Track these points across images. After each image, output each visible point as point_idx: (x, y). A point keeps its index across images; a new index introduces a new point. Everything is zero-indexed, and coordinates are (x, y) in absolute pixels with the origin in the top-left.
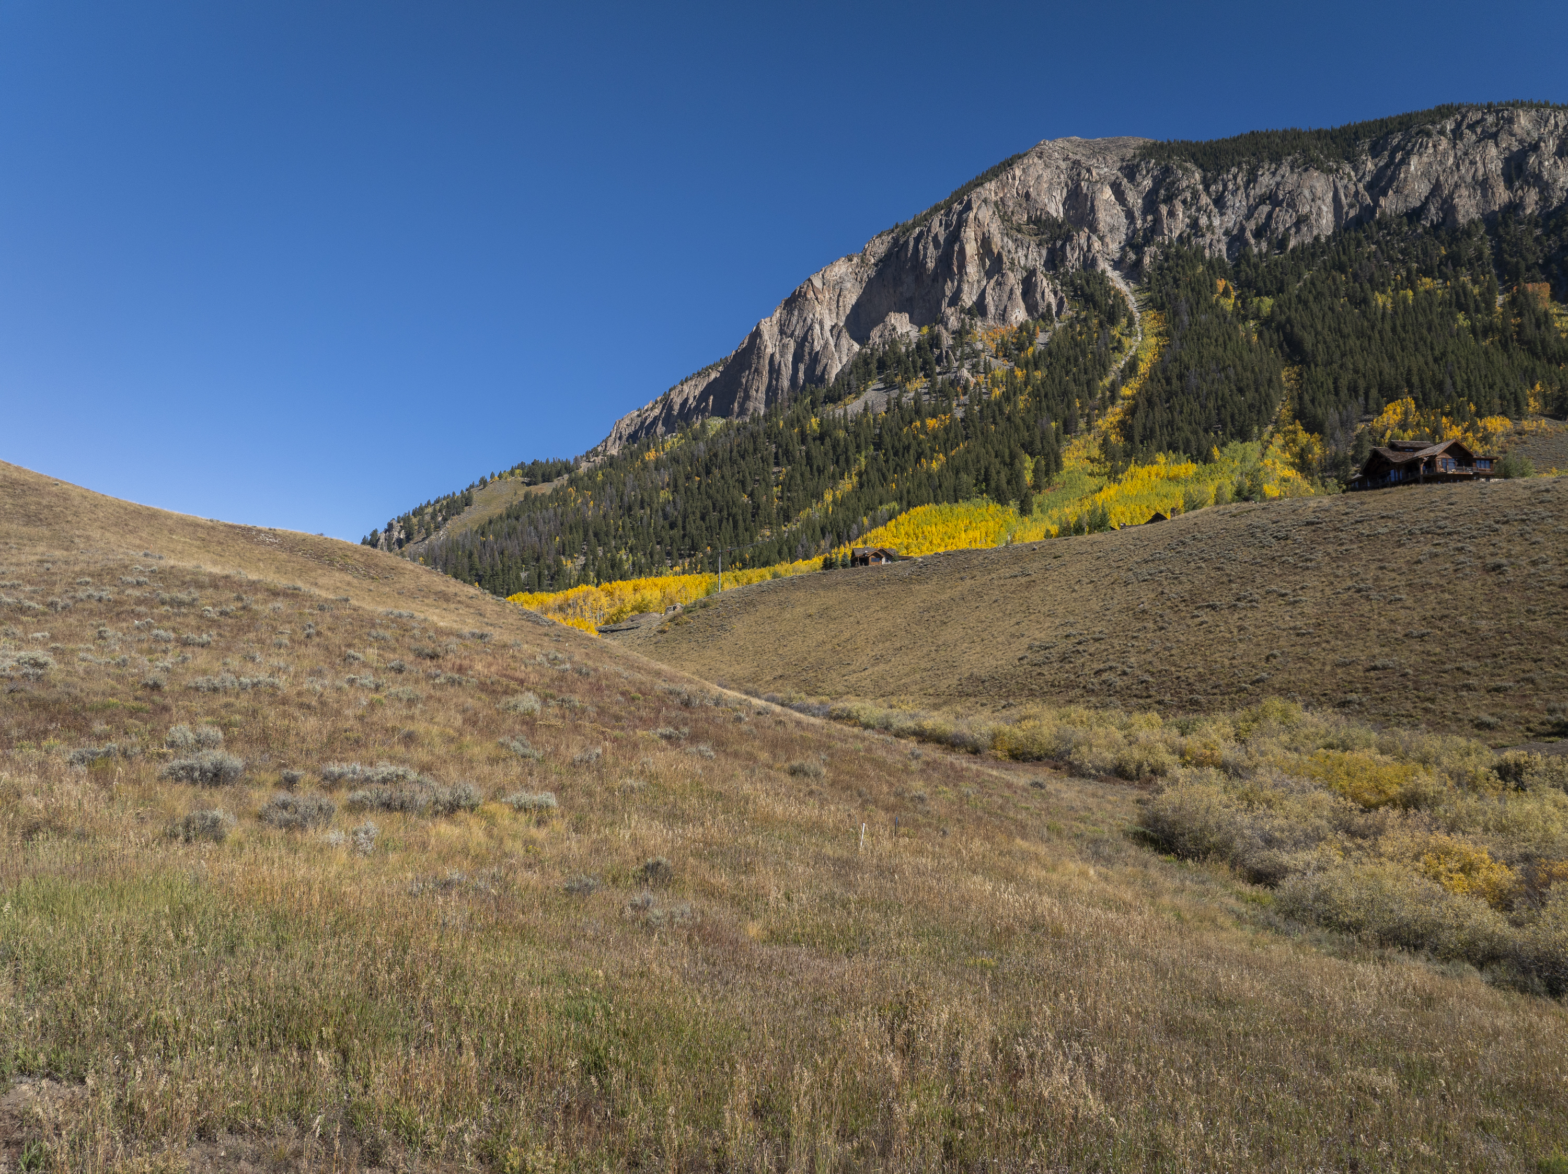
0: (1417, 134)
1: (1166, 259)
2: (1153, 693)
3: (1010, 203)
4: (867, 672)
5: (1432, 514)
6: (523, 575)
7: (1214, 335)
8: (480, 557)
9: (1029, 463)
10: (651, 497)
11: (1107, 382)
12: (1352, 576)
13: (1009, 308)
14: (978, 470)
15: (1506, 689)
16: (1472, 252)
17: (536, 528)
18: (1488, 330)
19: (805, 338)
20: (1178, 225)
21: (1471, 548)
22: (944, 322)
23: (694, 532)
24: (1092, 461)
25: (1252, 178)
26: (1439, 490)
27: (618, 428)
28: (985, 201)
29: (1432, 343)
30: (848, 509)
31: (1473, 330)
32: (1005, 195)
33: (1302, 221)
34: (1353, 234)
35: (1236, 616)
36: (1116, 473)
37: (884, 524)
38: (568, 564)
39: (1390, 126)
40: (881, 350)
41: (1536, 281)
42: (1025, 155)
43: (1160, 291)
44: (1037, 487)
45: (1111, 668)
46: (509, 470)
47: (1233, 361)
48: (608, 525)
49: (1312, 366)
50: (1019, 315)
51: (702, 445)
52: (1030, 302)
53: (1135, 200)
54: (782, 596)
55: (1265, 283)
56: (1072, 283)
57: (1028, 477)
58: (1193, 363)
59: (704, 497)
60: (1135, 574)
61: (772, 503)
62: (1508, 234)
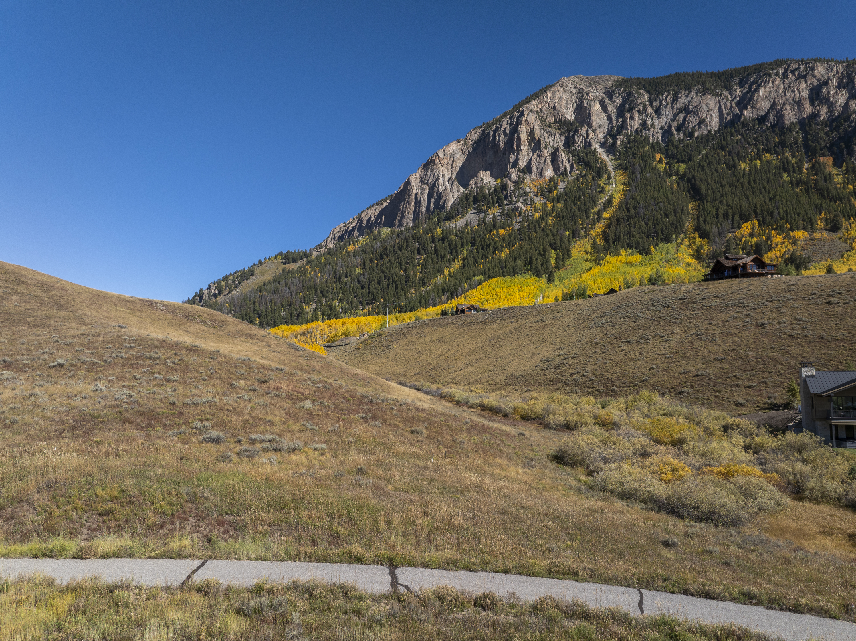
0: (764, 75)
1: (629, 142)
2: (595, 385)
3: (545, 112)
4: (461, 372)
5: (738, 296)
6: (283, 314)
7: (653, 184)
8: (259, 304)
9: (553, 254)
10: (351, 271)
11: (596, 210)
12: (695, 328)
13: (544, 169)
14: (526, 258)
15: (753, 387)
16: (792, 140)
17: (289, 288)
18: (799, 183)
19: (434, 185)
20: (635, 124)
21: (753, 314)
22: (509, 176)
23: (374, 291)
24: (587, 253)
25: (675, 99)
26: (745, 281)
27: (333, 233)
28: (531, 111)
29: (769, 190)
30: (457, 279)
31: (791, 182)
32: (542, 107)
33: (701, 122)
34: (729, 129)
35: (639, 347)
36: (599, 260)
37: (476, 287)
38: (306, 308)
39: (750, 71)
40: (475, 191)
41: (825, 156)
42: (553, 85)
43: (625, 160)
44: (557, 267)
45: (578, 373)
46: (274, 256)
47: (663, 199)
48: (328, 287)
49: (705, 202)
50: (549, 173)
51: (378, 243)
52: (555, 166)
53: (612, 110)
54: (419, 330)
55: (681, 156)
56: (578, 155)
57: (553, 262)
58: (641, 200)
59: (380, 271)
60: (595, 323)
61: (416, 275)
62: (811, 130)
